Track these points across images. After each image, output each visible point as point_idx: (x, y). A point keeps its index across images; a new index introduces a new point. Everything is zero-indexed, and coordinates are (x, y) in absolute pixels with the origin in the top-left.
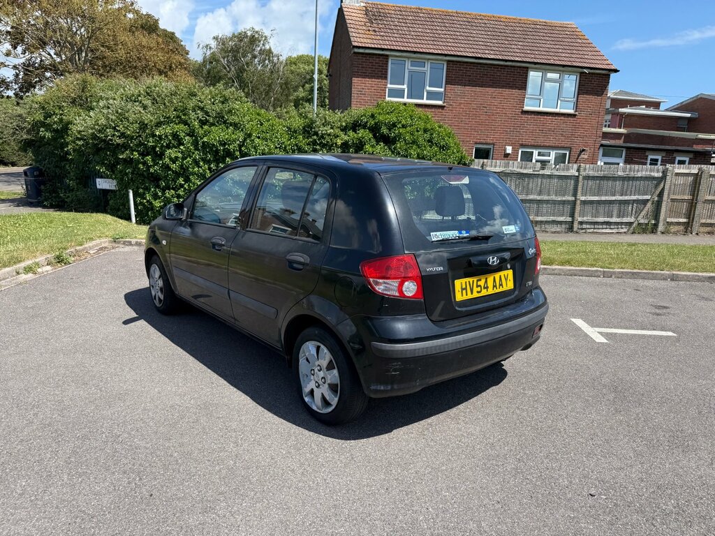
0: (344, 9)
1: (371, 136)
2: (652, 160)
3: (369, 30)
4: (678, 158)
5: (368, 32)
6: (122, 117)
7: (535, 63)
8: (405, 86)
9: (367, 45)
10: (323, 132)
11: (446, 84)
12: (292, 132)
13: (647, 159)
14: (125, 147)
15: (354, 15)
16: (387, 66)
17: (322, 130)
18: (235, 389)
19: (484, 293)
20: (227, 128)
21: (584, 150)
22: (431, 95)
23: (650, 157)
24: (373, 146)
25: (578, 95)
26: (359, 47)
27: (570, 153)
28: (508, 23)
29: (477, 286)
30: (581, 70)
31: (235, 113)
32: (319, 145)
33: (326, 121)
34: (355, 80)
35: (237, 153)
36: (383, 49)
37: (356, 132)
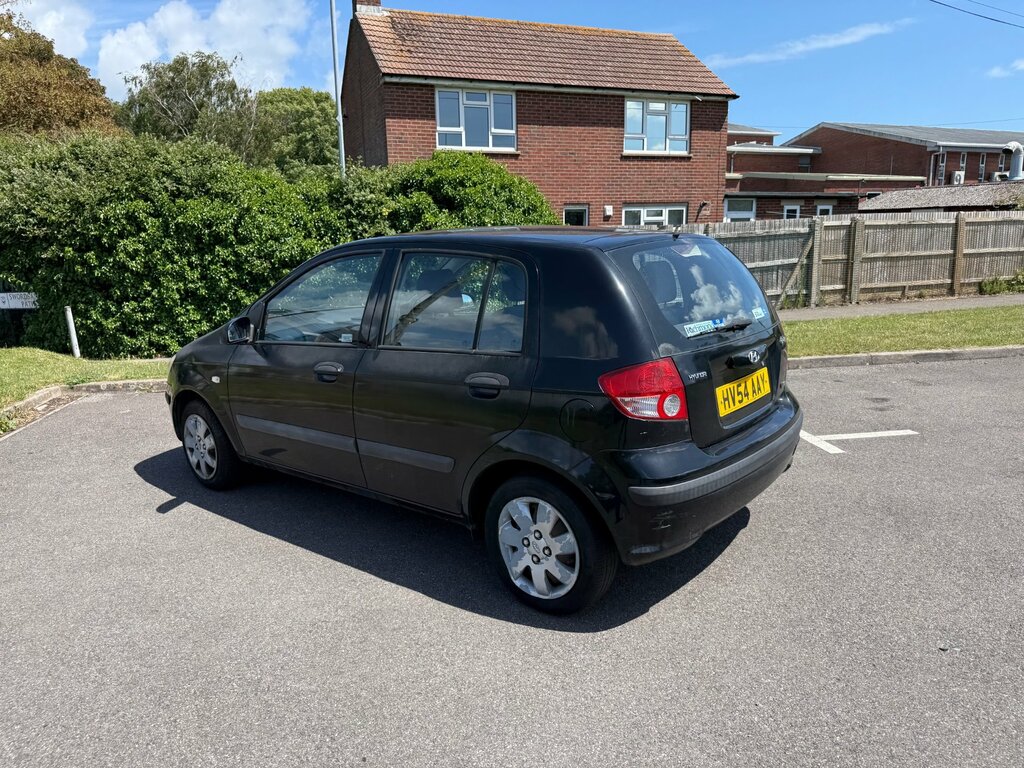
0: (361, 21)
1: (430, 200)
2: (788, 211)
3: (401, 50)
4: (820, 208)
5: (400, 53)
6: (39, 194)
7: (633, 90)
8: (461, 129)
9: (402, 72)
10: (361, 198)
11: (517, 124)
12: (313, 202)
13: (782, 211)
14: (48, 240)
15: (377, 28)
16: (434, 102)
17: (357, 196)
18: (394, 585)
19: (746, 402)
20: (212, 201)
21: (704, 204)
22: (499, 140)
23: (787, 208)
24: (435, 215)
25: (691, 130)
26: (392, 75)
27: (687, 210)
28: (589, 36)
29: (739, 393)
30: (691, 97)
31: (221, 177)
32: (356, 217)
33: (361, 184)
34: (389, 122)
35: (232, 237)
36: (426, 77)
37: (407, 196)
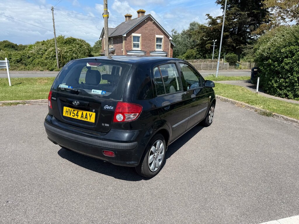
19: (76, 117)
29: (73, 113)
